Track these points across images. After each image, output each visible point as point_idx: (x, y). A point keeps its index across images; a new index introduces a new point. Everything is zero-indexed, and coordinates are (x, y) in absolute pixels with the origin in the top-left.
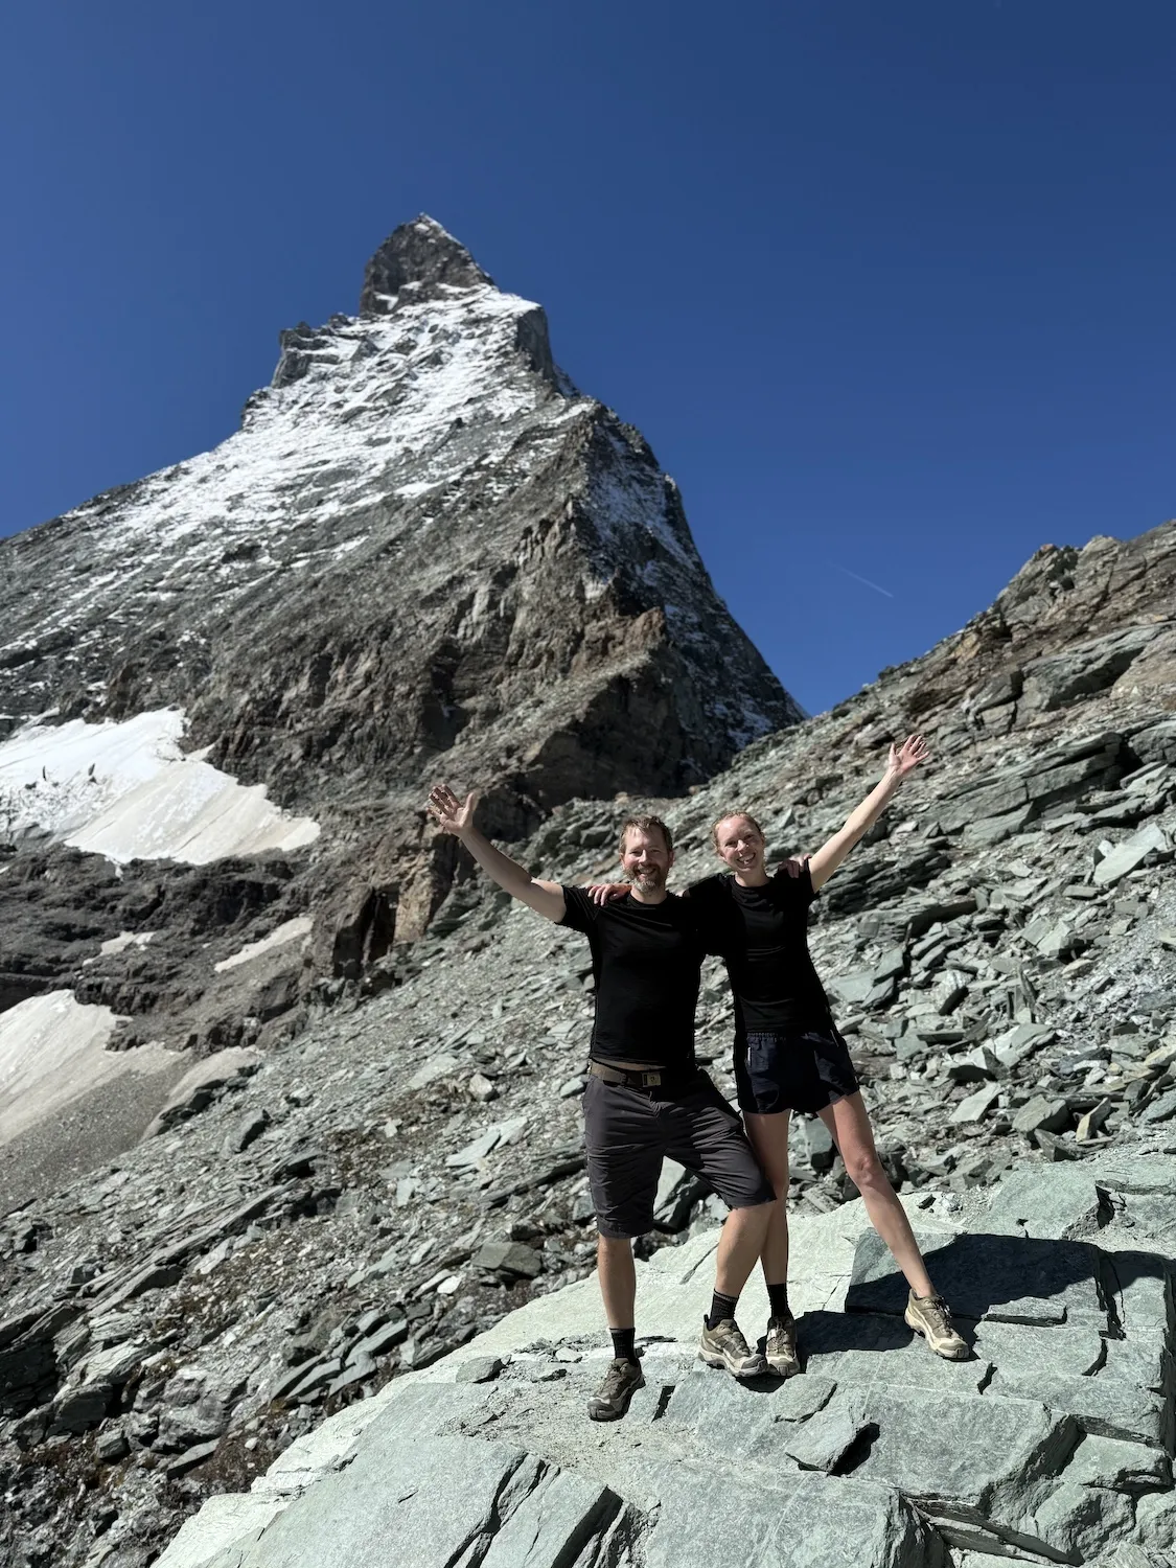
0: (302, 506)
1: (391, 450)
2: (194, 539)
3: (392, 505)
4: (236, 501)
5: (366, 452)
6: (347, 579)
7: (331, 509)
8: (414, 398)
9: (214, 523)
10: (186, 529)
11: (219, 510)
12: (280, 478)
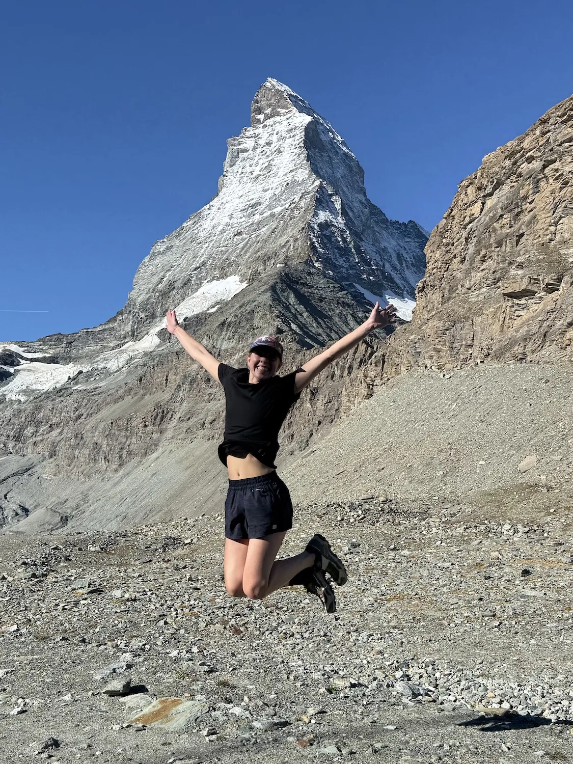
0: (249, 216)
1: (269, 194)
2: (223, 231)
3: (272, 215)
4: (231, 216)
5: (264, 194)
6: (265, 241)
7: (257, 218)
8: (275, 169)
9: (228, 225)
10: (220, 228)
11: (227, 220)
12: (241, 206)
